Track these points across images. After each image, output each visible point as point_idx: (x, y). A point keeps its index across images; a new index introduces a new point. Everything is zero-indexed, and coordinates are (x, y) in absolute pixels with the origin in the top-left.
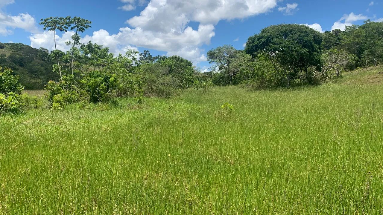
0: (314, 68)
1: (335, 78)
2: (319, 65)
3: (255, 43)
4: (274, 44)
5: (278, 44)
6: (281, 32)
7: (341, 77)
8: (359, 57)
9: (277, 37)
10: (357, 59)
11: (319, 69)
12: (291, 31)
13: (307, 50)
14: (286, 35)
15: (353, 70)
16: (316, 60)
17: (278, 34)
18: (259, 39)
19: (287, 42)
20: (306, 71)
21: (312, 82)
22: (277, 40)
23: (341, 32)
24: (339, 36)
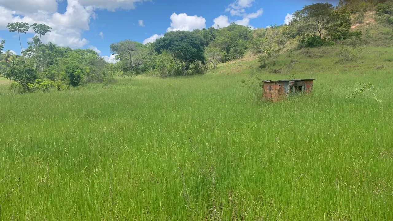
0: (200, 62)
1: (213, 69)
2: (203, 60)
3: (161, 44)
4: (175, 45)
5: (177, 46)
6: (180, 37)
7: (217, 68)
8: (228, 52)
9: (177, 41)
10: (226, 54)
11: (203, 63)
12: (185, 36)
13: (196, 50)
14: (182, 39)
15: (224, 63)
16: (202, 57)
17: (177, 38)
18: (164, 41)
19: (183, 44)
20: (195, 64)
21: (198, 72)
22: (177, 43)
23: (215, 30)
24: (214, 33)
